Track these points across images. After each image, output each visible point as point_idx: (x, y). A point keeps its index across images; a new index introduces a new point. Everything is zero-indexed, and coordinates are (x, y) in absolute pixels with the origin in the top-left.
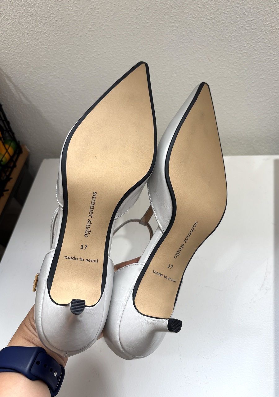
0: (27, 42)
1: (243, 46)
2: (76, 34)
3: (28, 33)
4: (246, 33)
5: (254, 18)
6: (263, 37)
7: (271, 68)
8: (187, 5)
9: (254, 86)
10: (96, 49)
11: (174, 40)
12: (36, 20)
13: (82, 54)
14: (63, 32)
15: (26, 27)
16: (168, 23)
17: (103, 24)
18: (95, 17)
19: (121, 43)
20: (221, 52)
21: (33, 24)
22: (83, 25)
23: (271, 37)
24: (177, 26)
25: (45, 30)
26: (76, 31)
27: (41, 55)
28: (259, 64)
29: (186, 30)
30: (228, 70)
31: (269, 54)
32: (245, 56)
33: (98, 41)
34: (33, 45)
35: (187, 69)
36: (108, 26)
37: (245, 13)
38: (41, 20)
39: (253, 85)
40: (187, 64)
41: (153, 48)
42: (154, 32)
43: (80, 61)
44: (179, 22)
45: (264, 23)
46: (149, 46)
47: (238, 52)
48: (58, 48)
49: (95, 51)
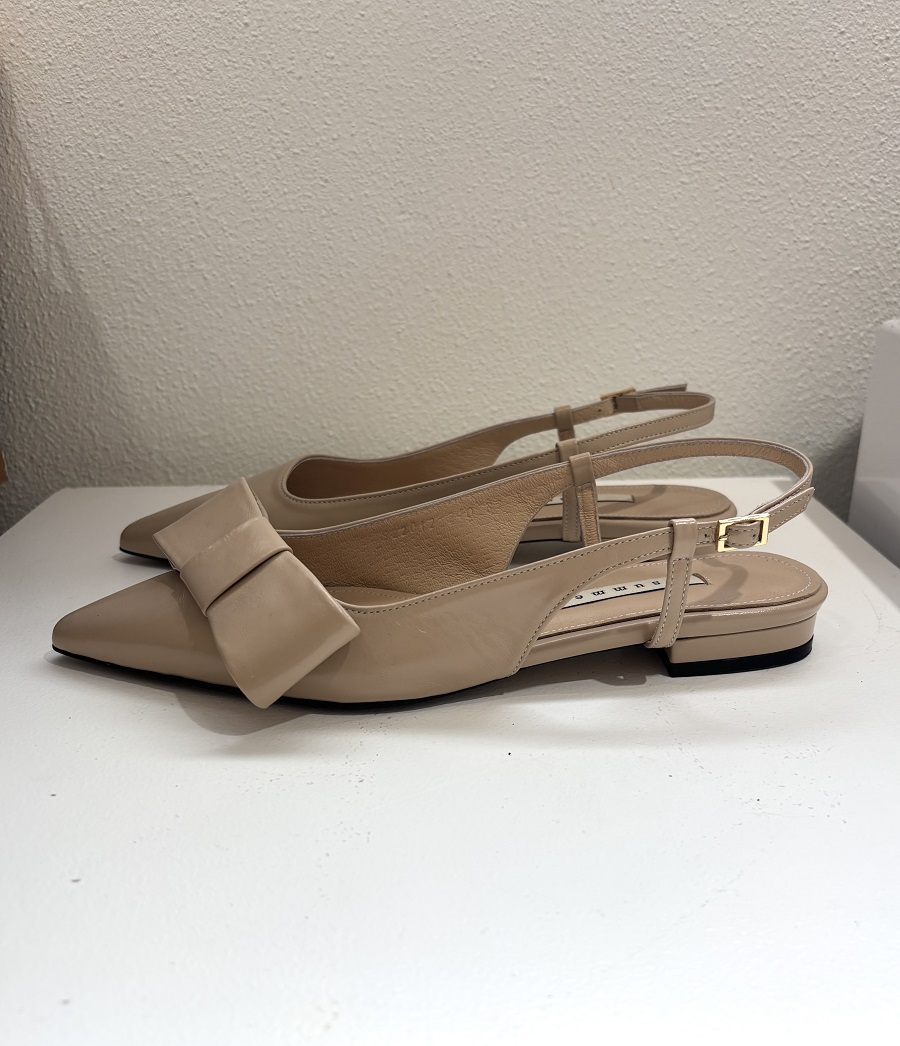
0: (142, 77)
1: (692, 152)
2: (289, 70)
3: (153, 52)
4: (703, 117)
5: (721, 80)
6: (739, 133)
7: (754, 221)
8: (579, 28)
9: (712, 274)
10: (330, 122)
11: (535, 117)
12: (191, 16)
13: (286, 134)
14: (254, 60)
15: (157, 32)
16: (527, 70)
17: (367, 52)
18: (350, 29)
19: (402, 113)
20: (642, 165)
21: (178, 25)
22: (315, 47)
23: (756, 134)
24: (549, 80)
25: (207, 48)
26: (290, 62)
27: (167, 124)
28: (727, 207)
29: (568, 93)
30: (654, 219)
31: (749, 180)
32: (696, 181)
33: (341, 97)
34: (155, 89)
35: (556, 207)
36: (378, 57)
37: (704, 65)
38: (206, 17)
39: (712, 270)
40: (558, 193)
41: (481, 135)
42: (491, 90)
43: (276, 155)
44: (555, 69)
45: (742, 95)
46: (470, 130)
47: (681, 168)
48: (225, 107)
49: (325, 126)
